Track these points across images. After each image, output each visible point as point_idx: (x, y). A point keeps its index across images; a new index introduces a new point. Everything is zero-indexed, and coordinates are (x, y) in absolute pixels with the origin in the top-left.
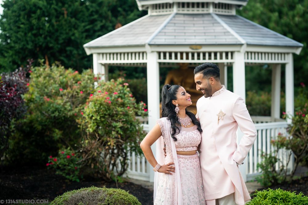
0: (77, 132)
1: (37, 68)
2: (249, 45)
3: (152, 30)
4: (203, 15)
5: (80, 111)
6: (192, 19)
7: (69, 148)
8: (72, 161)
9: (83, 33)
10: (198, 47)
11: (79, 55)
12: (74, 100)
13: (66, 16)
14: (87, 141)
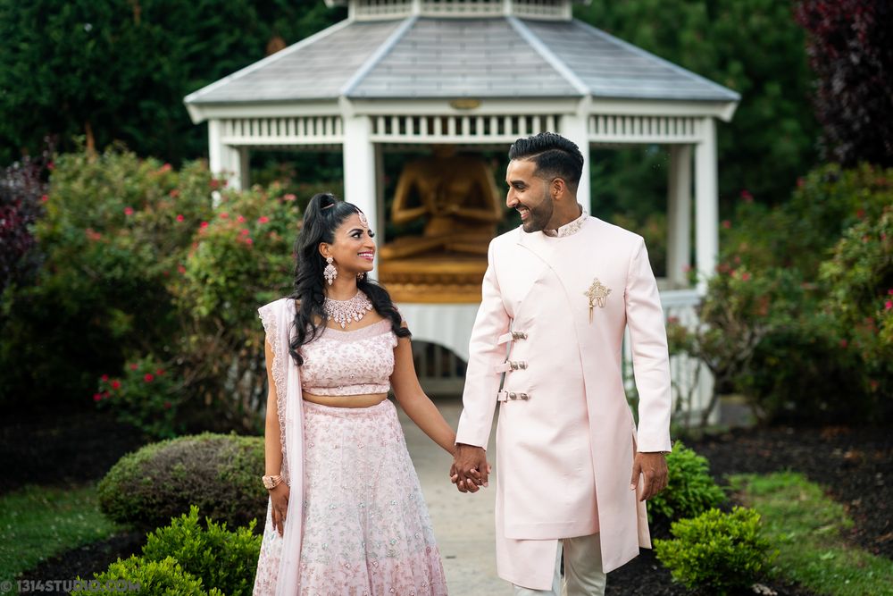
0: (170, 316)
1: (67, 157)
2: (597, 98)
3: (356, 59)
4: (486, 21)
5: (176, 263)
6: (457, 31)
7: (150, 357)
8: (157, 388)
9: (182, 62)
10: (471, 104)
11: (173, 120)
12: (161, 237)
13: (137, 19)
14: (194, 339)
